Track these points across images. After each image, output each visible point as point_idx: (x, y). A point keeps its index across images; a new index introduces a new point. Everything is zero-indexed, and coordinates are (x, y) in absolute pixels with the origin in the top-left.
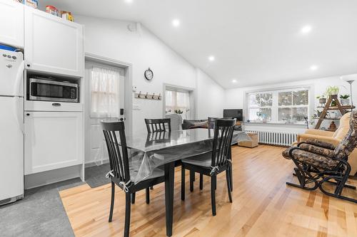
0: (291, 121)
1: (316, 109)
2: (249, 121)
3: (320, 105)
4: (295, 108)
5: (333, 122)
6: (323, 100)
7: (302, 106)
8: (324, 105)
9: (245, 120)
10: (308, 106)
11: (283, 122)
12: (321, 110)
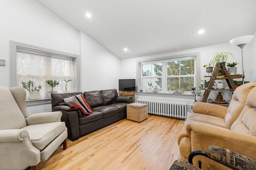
0: (179, 91)
1: (204, 79)
2: (141, 91)
3: (207, 74)
4: (182, 78)
5: (220, 93)
6: (210, 69)
7: (189, 75)
8: (210, 74)
9: (139, 90)
10: (194, 76)
11: (171, 92)
12: (208, 79)
